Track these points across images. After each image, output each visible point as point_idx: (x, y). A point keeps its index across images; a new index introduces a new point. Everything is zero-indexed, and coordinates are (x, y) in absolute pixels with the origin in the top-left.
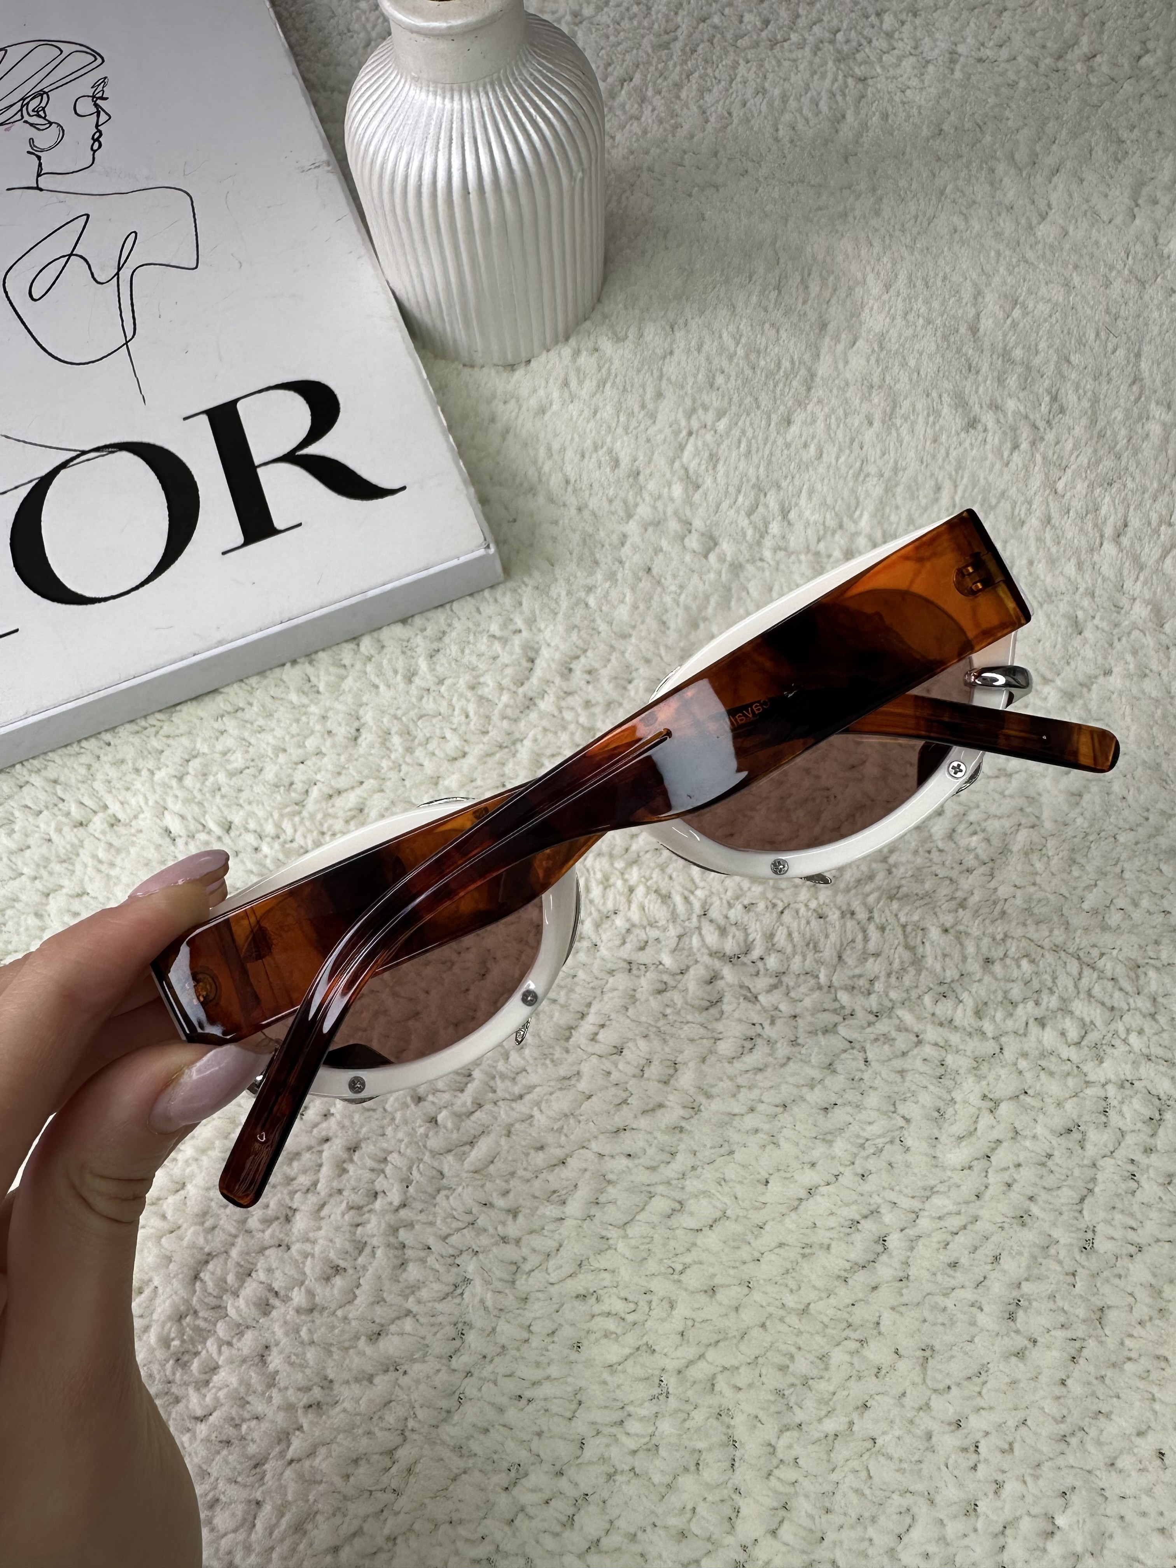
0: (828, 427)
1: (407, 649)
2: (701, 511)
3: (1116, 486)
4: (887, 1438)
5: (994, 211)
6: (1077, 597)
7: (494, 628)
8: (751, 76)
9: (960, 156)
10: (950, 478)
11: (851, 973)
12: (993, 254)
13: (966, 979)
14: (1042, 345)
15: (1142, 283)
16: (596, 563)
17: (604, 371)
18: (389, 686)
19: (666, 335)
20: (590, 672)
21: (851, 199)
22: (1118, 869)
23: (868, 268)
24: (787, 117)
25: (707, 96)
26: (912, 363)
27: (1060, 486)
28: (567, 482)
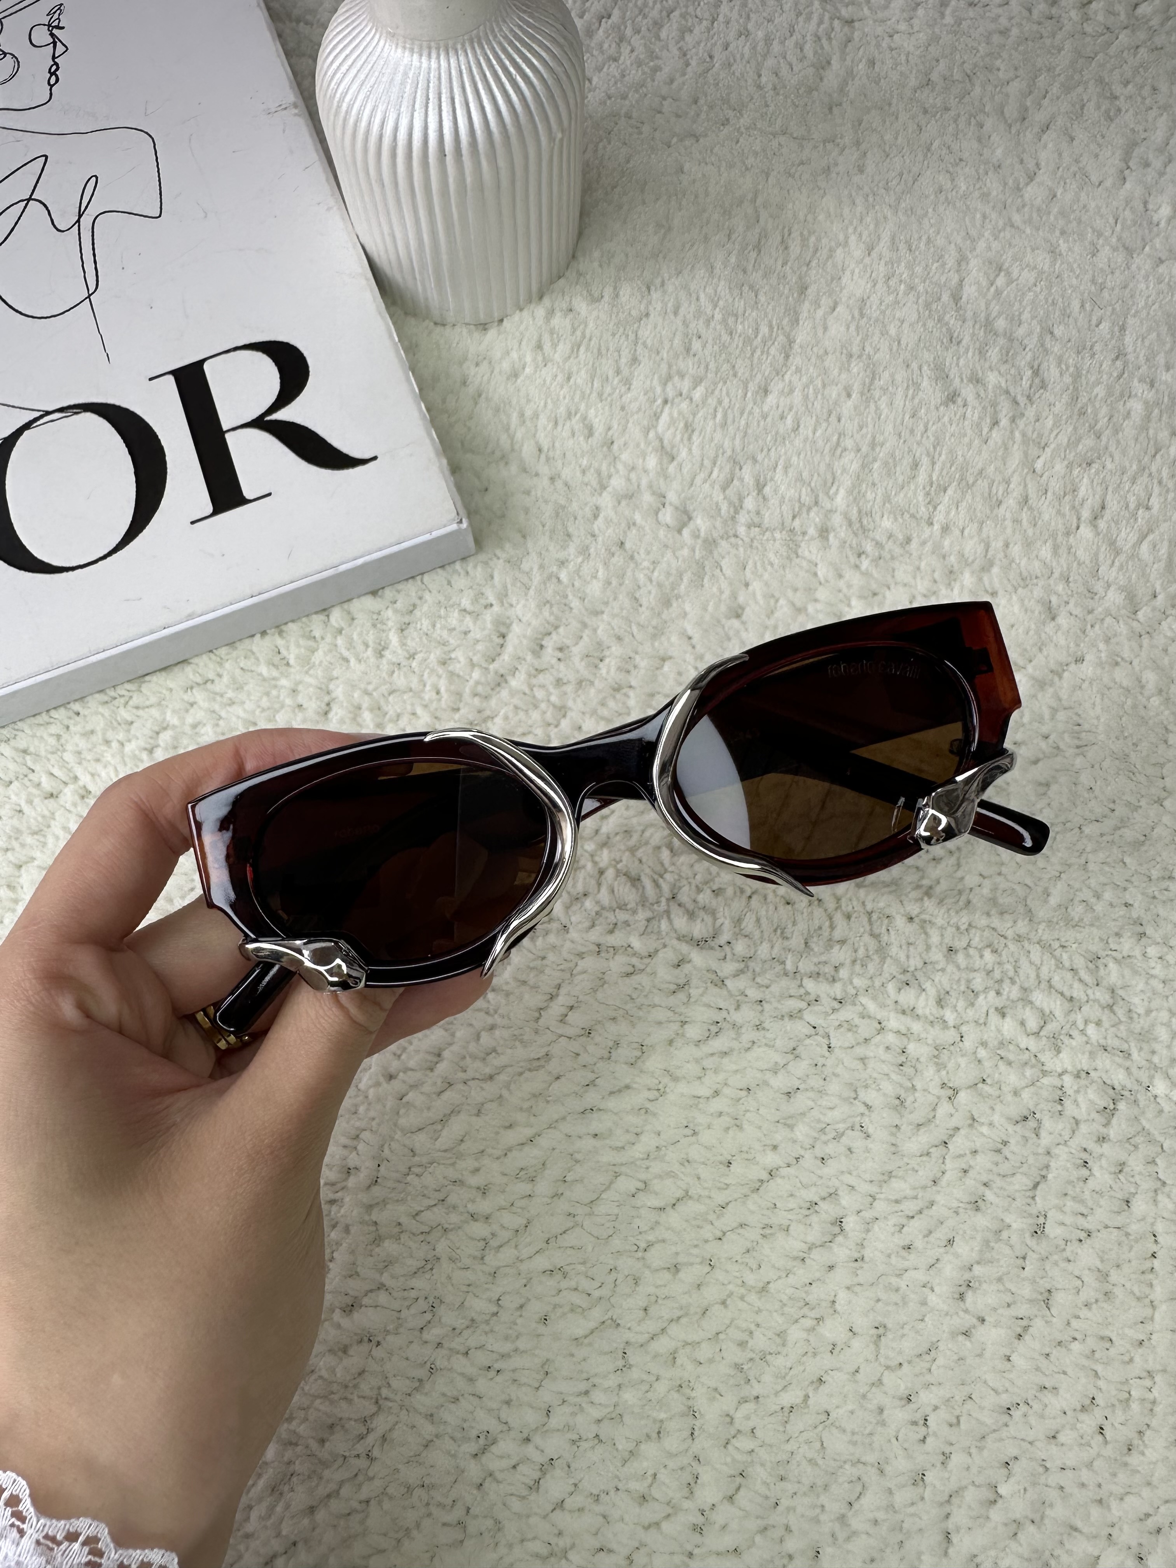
0: (806, 397)
1: (377, 622)
2: (676, 485)
3: (1095, 466)
4: (841, 1411)
5: (981, 171)
6: (1051, 582)
7: (466, 603)
8: (734, 15)
9: (947, 109)
10: (928, 454)
11: (816, 960)
12: (978, 216)
13: (929, 967)
14: (1026, 316)
15: (1130, 252)
16: (569, 535)
17: (578, 333)
18: (359, 660)
19: (643, 297)
20: (561, 649)
21: (834, 154)
22: (1083, 861)
23: (850, 230)
24: (770, 62)
25: (688, 38)
26: (893, 331)
27: (1039, 465)
28: (540, 450)
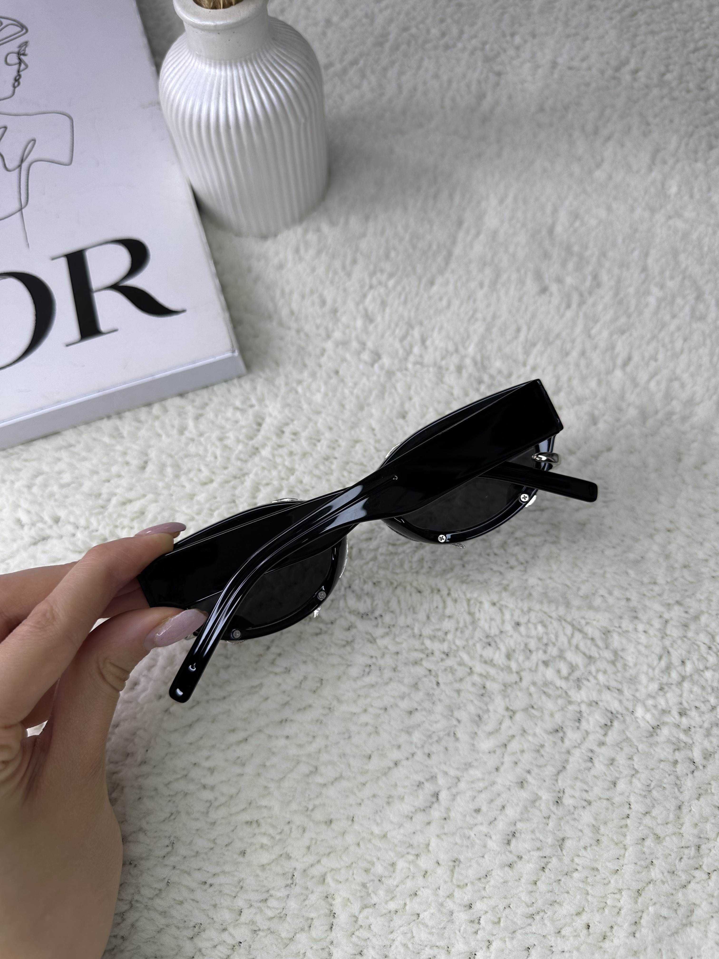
0: (456, 288)
1: (182, 413)
2: (372, 337)
4: (426, 914)
6: (595, 402)
7: (238, 403)
11: (433, 628)
13: (502, 635)
16: (305, 365)
17: (322, 244)
18: (168, 436)
20: (294, 434)
28: (292, 313)
